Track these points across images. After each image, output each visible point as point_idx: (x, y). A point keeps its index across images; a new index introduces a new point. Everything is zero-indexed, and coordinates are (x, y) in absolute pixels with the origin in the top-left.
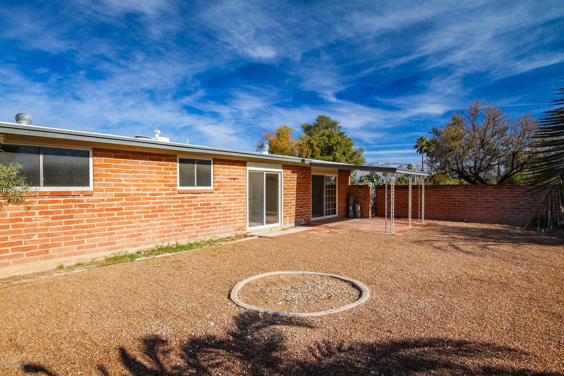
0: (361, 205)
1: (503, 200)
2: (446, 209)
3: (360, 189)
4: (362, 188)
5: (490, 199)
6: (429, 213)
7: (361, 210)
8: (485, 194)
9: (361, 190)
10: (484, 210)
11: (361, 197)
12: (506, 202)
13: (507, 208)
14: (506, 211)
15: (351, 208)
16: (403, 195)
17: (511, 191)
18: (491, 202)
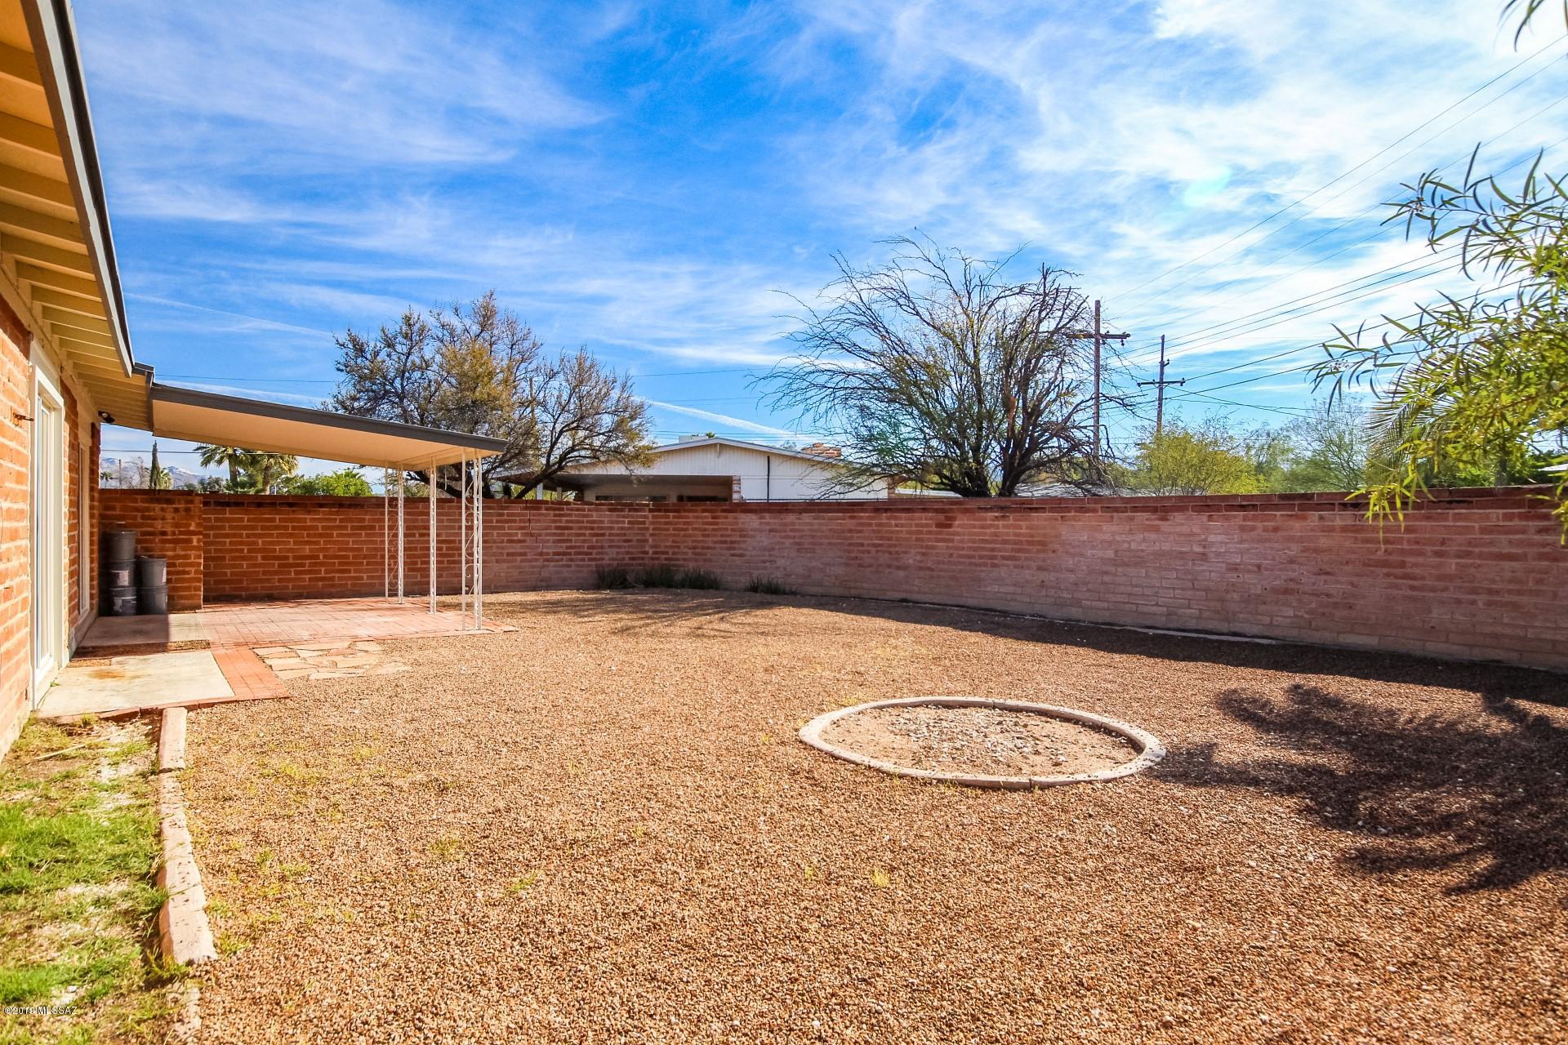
0: (169, 565)
1: (540, 535)
2: (416, 563)
3: (157, 506)
4: (169, 502)
5: (517, 534)
6: (372, 578)
7: (169, 581)
8: (507, 521)
9: (162, 510)
10: (504, 561)
11: (164, 533)
12: (548, 541)
13: (548, 554)
14: (547, 560)
15: (125, 577)
16: (286, 528)
17: (555, 515)
18: (520, 541)
